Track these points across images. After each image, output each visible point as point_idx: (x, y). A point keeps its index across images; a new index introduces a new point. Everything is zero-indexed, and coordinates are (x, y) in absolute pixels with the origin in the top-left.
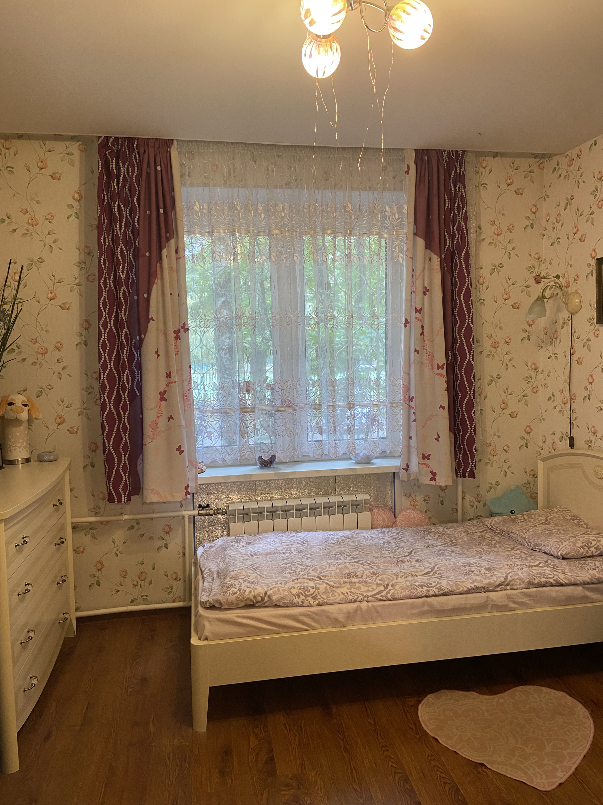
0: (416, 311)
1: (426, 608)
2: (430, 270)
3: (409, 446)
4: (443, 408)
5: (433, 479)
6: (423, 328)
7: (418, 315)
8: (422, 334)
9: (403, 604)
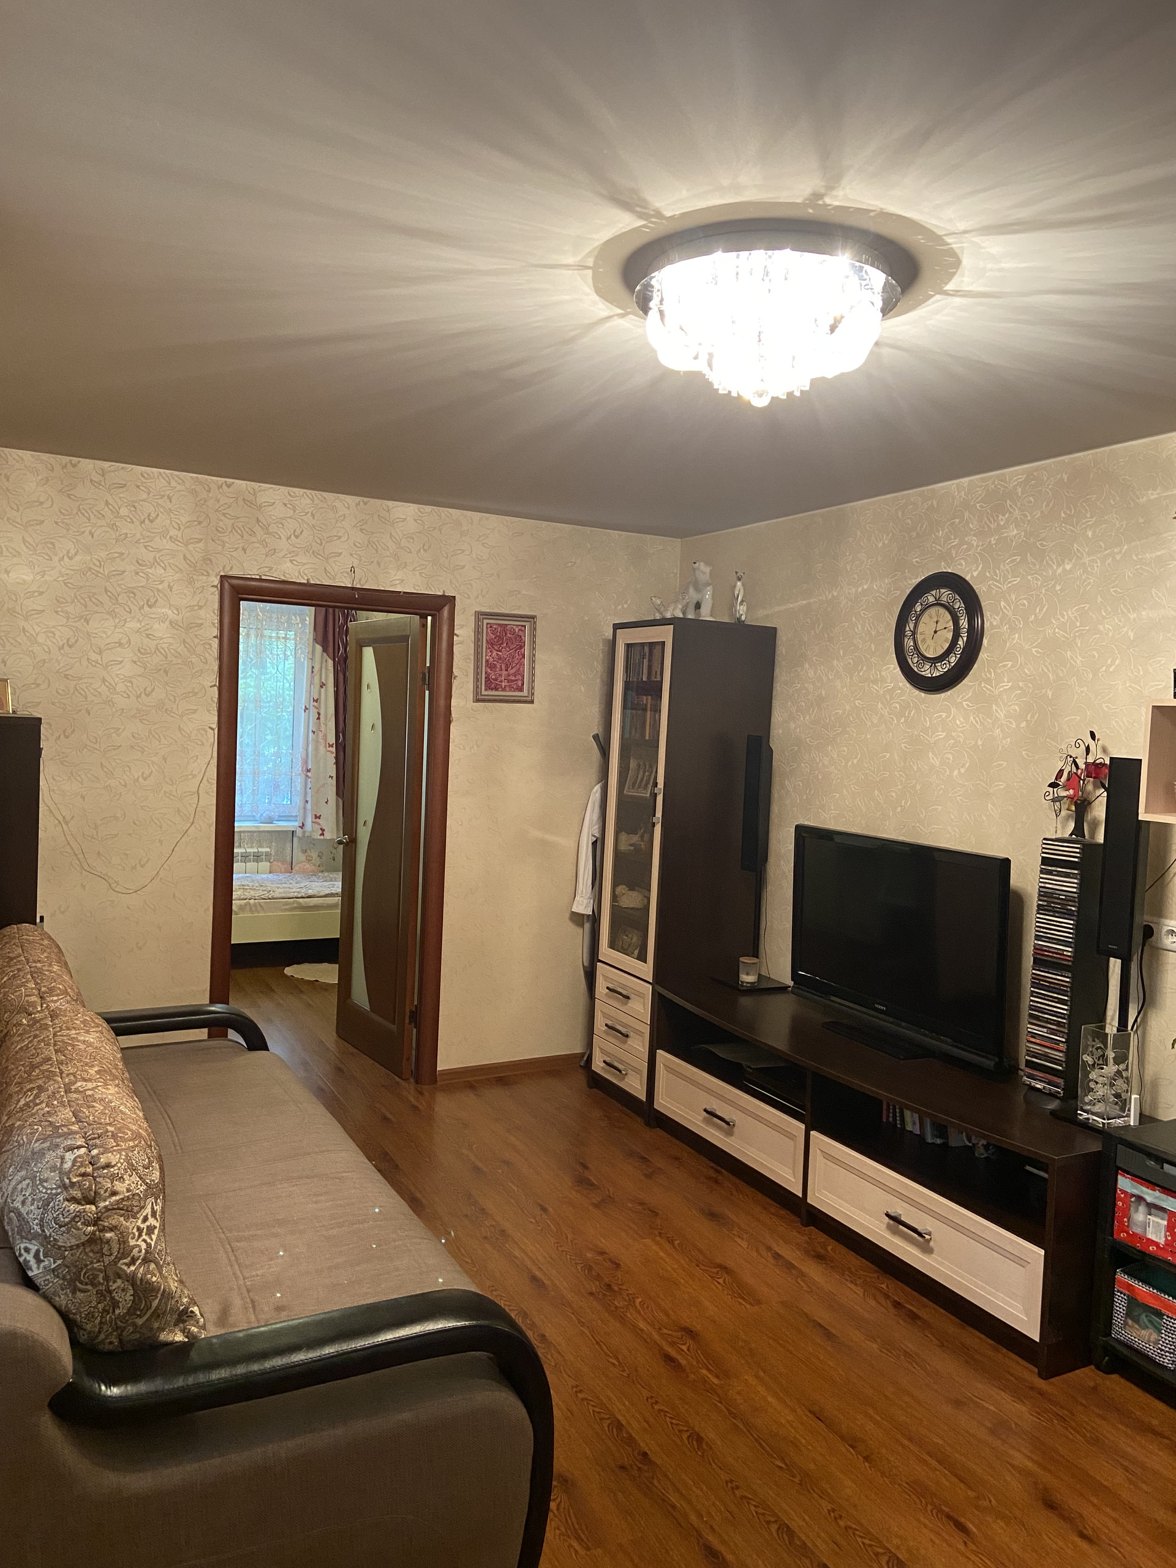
0: (314, 700)
1: (295, 905)
2: (327, 669)
3: (305, 808)
4: (332, 777)
5: (322, 834)
6: (319, 714)
7: (315, 704)
8: (319, 718)
9: (279, 902)
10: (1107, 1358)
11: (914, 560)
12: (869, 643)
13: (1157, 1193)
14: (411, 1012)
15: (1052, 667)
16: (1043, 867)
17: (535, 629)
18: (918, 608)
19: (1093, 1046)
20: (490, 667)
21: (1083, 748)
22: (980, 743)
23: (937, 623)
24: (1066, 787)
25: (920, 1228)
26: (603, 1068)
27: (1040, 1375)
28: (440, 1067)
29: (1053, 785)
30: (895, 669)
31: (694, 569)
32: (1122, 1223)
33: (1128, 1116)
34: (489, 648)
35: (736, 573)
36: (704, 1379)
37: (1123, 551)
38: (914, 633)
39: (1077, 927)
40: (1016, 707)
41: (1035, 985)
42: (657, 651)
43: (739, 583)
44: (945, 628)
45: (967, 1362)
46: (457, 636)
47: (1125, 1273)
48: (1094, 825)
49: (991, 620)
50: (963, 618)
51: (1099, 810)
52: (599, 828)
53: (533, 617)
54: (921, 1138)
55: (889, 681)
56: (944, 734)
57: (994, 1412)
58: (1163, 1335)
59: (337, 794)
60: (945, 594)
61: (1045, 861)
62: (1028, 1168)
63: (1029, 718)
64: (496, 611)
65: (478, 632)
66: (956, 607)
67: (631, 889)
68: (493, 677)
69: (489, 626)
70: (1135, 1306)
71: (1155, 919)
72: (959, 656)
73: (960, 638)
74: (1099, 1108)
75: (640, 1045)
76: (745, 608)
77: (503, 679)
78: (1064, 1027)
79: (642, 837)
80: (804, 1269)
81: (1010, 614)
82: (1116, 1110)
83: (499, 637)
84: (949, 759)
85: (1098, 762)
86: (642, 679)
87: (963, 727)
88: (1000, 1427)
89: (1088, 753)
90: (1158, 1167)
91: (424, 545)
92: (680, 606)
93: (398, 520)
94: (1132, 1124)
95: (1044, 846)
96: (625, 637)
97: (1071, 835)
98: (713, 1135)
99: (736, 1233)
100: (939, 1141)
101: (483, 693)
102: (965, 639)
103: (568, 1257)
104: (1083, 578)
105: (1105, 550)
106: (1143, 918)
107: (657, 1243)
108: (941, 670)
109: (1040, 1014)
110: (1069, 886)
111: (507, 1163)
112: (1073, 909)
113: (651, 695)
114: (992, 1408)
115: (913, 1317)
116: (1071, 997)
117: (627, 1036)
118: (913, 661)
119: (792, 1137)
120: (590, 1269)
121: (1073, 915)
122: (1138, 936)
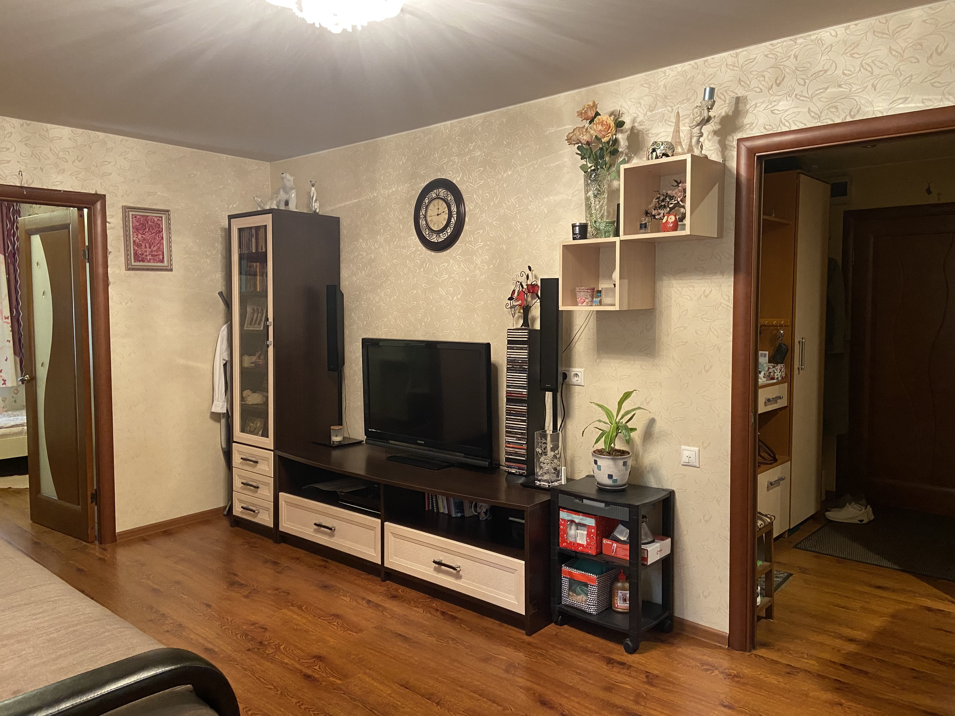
4: (9, 341)
5: (4, 384)
10: (560, 617)
11: (422, 172)
12: (399, 224)
13: (581, 517)
14: (92, 494)
15: (505, 232)
16: (508, 345)
17: (169, 219)
18: (427, 201)
19: (541, 442)
20: (137, 246)
21: (525, 276)
22: (468, 279)
23: (438, 209)
24: (517, 300)
25: (454, 565)
26: (241, 512)
27: (527, 635)
28: (119, 529)
29: (511, 299)
30: (415, 239)
31: (283, 178)
32: (564, 537)
33: (561, 479)
34: (135, 232)
35: (311, 182)
36: (332, 683)
37: (539, 163)
38: (425, 217)
39: (529, 377)
40: (487, 257)
41: (508, 414)
42: (262, 231)
43: (313, 189)
44: (443, 212)
45: (486, 636)
46: (109, 223)
47: (567, 566)
48: (534, 320)
49: (469, 207)
50: (453, 206)
51: (536, 311)
52: (228, 354)
53: (168, 211)
54: (449, 515)
55: (412, 246)
56: (447, 276)
57: (505, 660)
58: (589, 597)
59: (15, 354)
60: (442, 192)
61: (509, 342)
62: (511, 519)
63: (494, 262)
64: (139, 206)
65: (125, 218)
66: (449, 199)
67: (254, 392)
68: (140, 253)
69: (133, 216)
70: (573, 582)
71: (567, 369)
72: (452, 229)
73: (452, 218)
74: (546, 477)
75: (267, 492)
76: (318, 204)
77: (148, 254)
78: (525, 435)
79: (259, 357)
80: (387, 605)
81: (480, 202)
82: (554, 477)
83: (143, 224)
84: (451, 291)
85: (533, 283)
86: (252, 251)
87: (458, 271)
88: (510, 667)
89: (527, 279)
90: (580, 502)
91: (78, 157)
92: (275, 202)
93: (55, 138)
94: (563, 484)
95: (508, 333)
96: (237, 224)
97: (522, 326)
98: (322, 539)
99: (341, 594)
100: (459, 515)
101: (132, 264)
102: (455, 218)
103: (230, 631)
104: (518, 179)
105: (529, 162)
106: (561, 369)
107: (292, 611)
108: (442, 237)
109: (512, 430)
110: (523, 354)
111: (178, 583)
112: (526, 367)
113: (259, 262)
114: (504, 658)
115: (454, 618)
116: (528, 418)
117: (258, 487)
118: (426, 233)
119: (373, 529)
120: (247, 635)
121: (526, 371)
122: (560, 378)
